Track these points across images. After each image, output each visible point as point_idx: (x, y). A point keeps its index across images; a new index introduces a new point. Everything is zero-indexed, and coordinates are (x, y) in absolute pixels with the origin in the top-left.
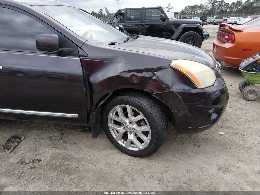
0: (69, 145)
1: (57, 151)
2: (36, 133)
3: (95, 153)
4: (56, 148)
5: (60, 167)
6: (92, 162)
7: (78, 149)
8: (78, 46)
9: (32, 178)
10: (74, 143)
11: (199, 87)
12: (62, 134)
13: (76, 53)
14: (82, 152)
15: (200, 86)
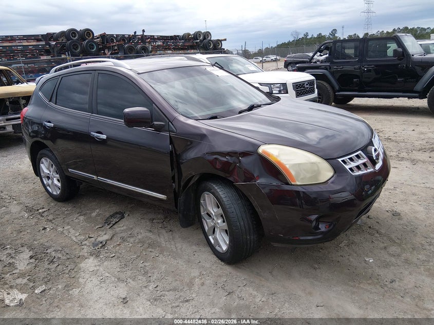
0: (165, 231)
1: (149, 234)
2: (142, 212)
3: (184, 247)
4: (150, 231)
5: (141, 252)
6: (174, 255)
7: (171, 237)
8: (170, 121)
9: (112, 256)
10: (171, 231)
11: (293, 183)
12: (166, 218)
13: (167, 128)
14: (173, 243)
15: (294, 181)
